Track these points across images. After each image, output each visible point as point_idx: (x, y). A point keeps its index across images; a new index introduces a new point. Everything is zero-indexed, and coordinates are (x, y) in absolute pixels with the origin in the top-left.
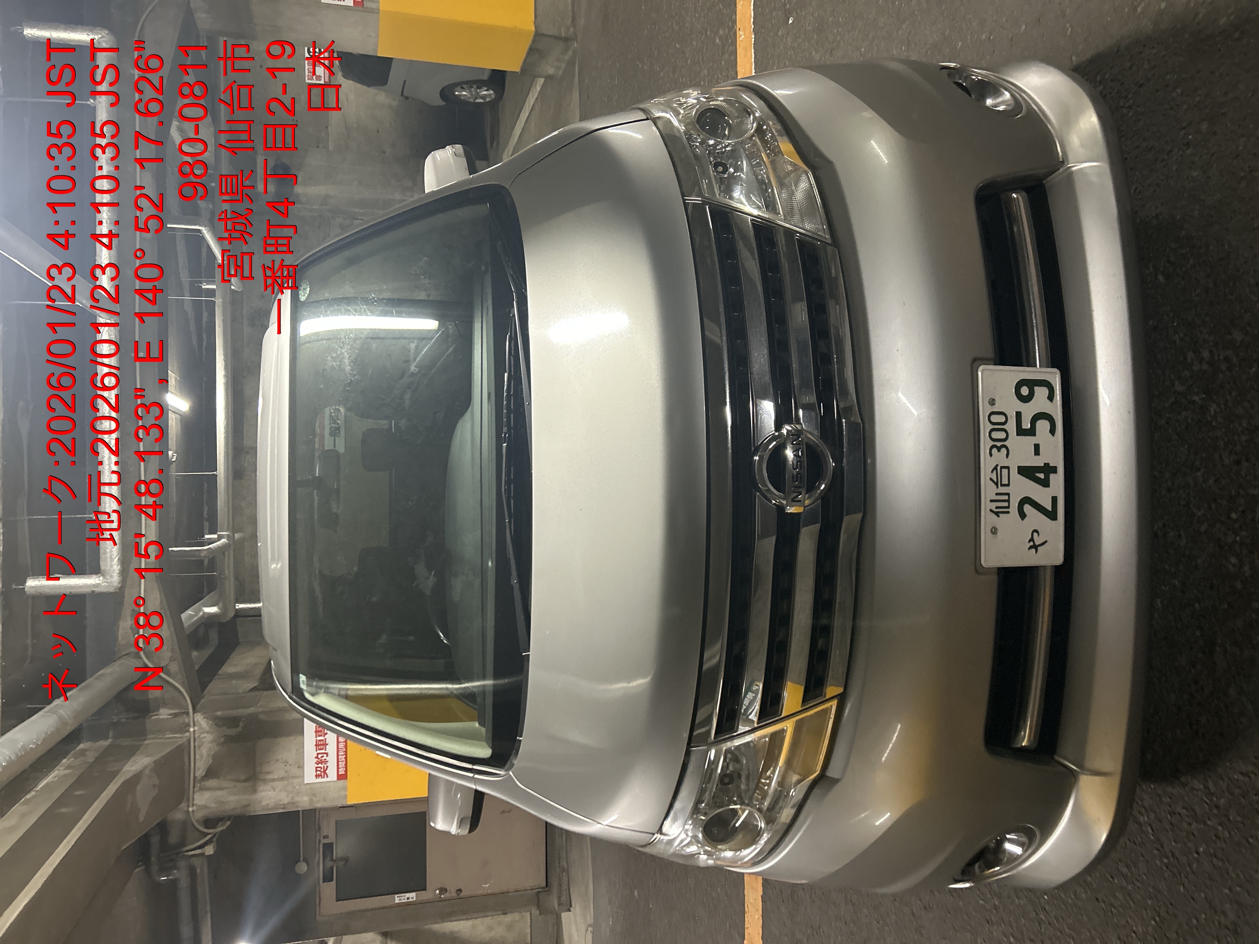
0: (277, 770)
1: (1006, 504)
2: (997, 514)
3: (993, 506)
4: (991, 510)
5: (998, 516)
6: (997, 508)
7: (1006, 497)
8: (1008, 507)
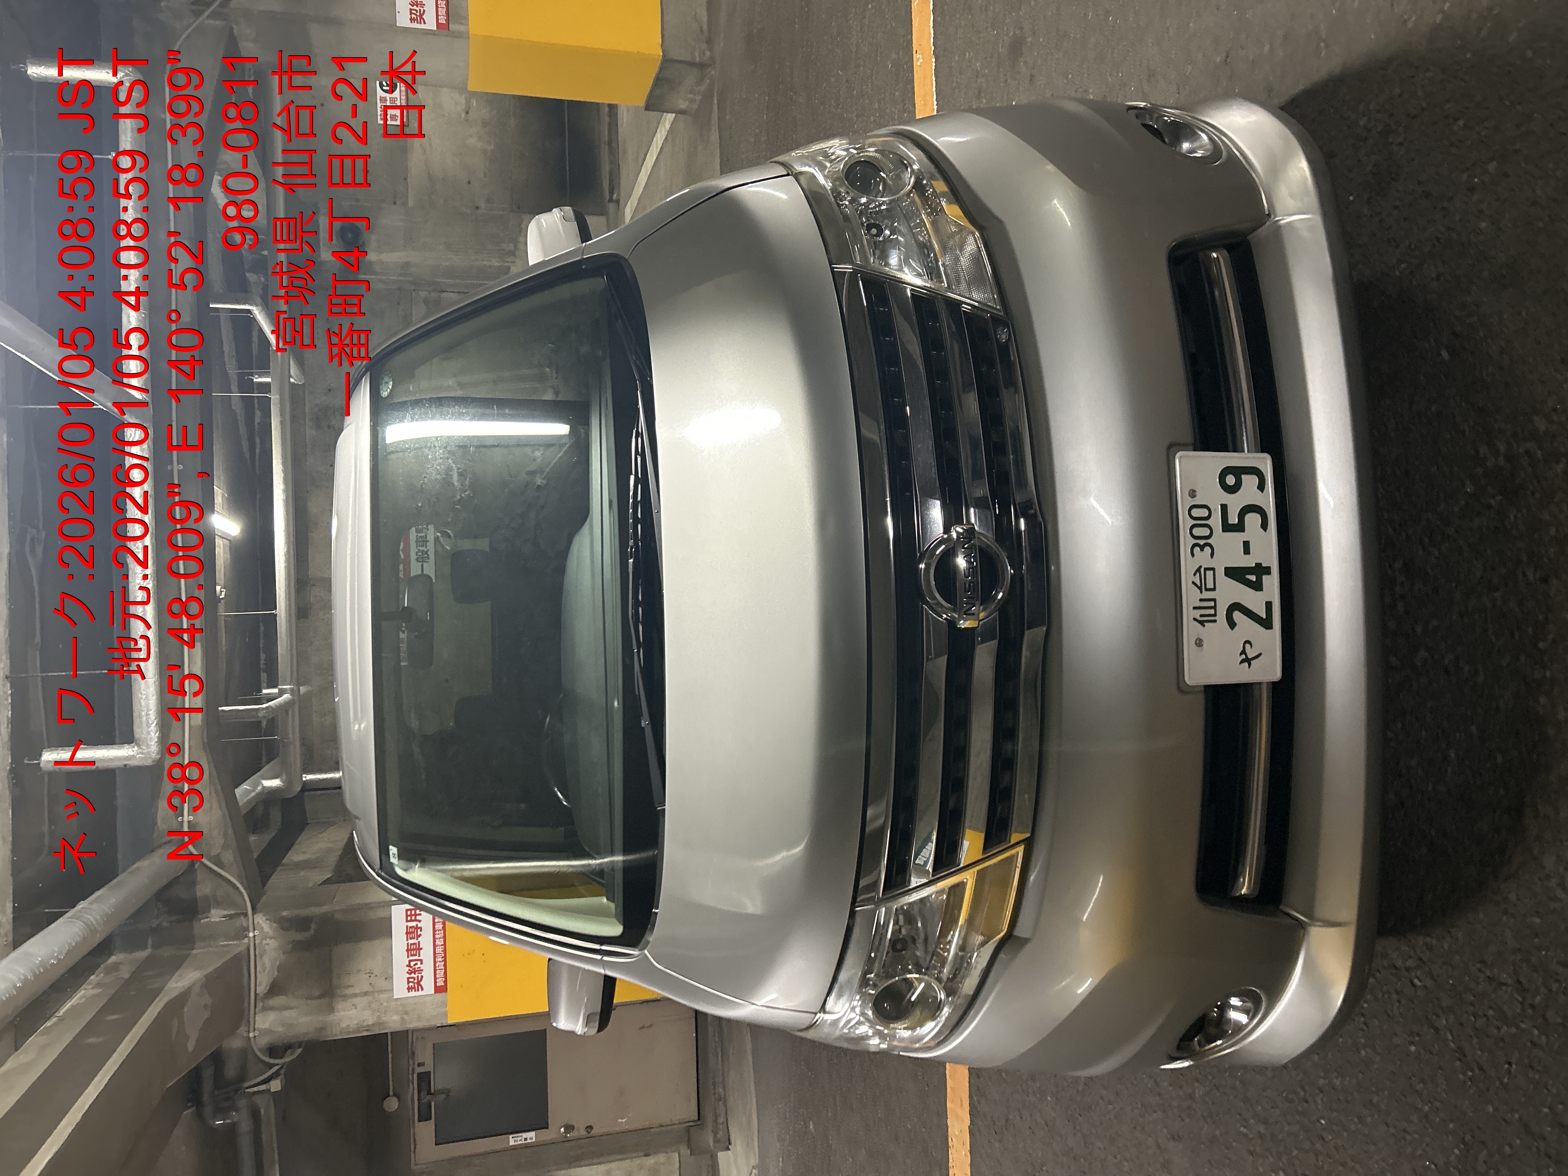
0: (359, 982)
1: (1212, 612)
2: (1202, 623)
3: (1197, 614)
4: (1195, 619)
5: (1204, 626)
6: (1201, 616)
7: (1212, 604)
8: (1215, 615)
